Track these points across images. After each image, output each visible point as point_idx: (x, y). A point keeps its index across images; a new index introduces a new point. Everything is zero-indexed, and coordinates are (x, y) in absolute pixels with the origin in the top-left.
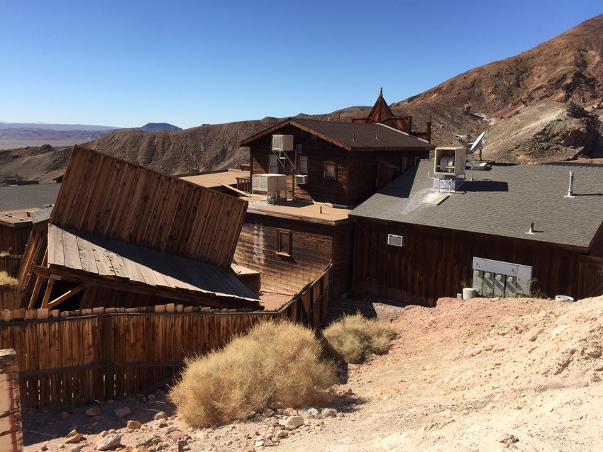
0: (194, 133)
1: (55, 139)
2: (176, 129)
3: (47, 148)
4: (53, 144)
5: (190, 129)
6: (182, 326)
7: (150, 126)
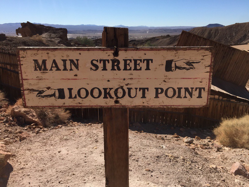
0: (230, 27)
1: (171, 33)
2: (222, 26)
3: (168, 36)
4: (171, 34)
5: (229, 26)
6: (221, 106)
7: (210, 25)
